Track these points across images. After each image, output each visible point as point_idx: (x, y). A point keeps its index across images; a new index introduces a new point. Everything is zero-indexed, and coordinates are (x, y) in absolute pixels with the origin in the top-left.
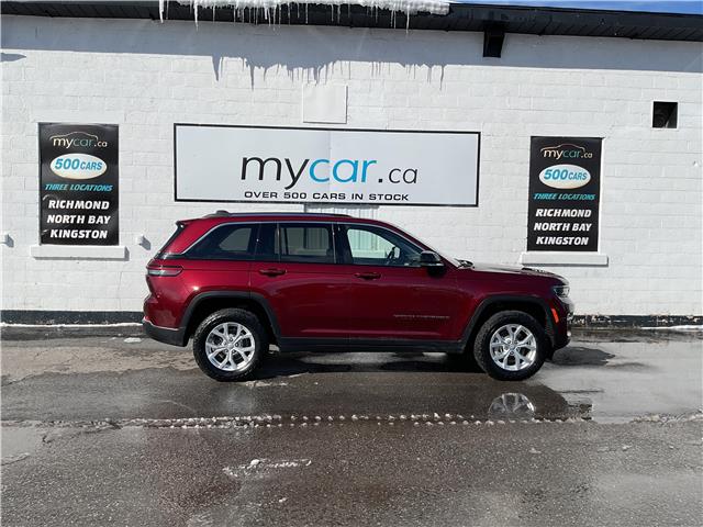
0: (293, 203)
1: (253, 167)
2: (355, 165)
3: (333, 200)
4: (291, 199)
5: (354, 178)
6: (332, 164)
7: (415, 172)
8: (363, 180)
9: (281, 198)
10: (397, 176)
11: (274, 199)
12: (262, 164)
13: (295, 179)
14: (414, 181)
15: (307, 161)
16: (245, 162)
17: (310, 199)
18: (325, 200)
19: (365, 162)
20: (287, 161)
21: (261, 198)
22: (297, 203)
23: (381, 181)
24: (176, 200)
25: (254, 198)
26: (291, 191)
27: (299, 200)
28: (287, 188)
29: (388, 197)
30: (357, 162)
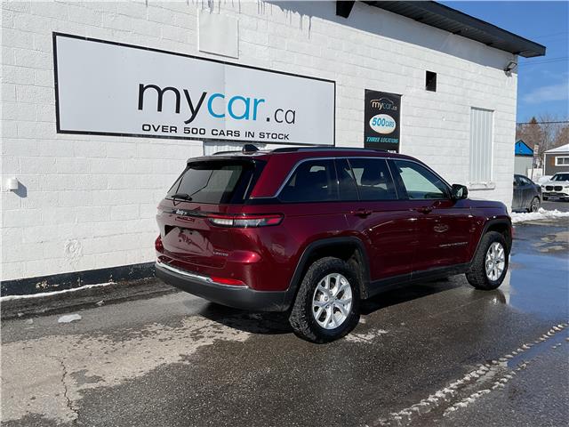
0: (193, 139)
1: (151, 96)
2: (247, 102)
3: (229, 137)
4: (191, 135)
5: (246, 115)
6: (228, 100)
7: (294, 114)
8: (255, 119)
9: (180, 133)
10: (281, 116)
11: (173, 134)
12: (161, 93)
13: (194, 113)
14: (293, 121)
15: (204, 94)
16: (142, 89)
17: (208, 135)
18: (222, 137)
19: (255, 100)
20: (186, 92)
21: (159, 133)
22: (197, 139)
23: (268, 120)
24: (59, 131)
25: (152, 132)
26: (190, 125)
27: (198, 136)
28: (186, 123)
29: (274, 136)
30: (249, 99)
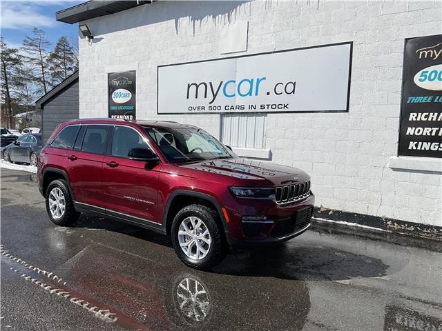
0: (214, 113)
2: (251, 82)
3: (237, 111)
4: (213, 111)
5: (250, 93)
7: (294, 84)
8: (256, 94)
9: (207, 110)
10: (280, 89)
11: (203, 111)
12: (197, 87)
13: (215, 96)
14: (293, 92)
17: (223, 110)
18: (232, 111)
19: (258, 79)
20: (211, 84)
21: (196, 111)
22: (216, 113)
23: (268, 94)
24: (158, 113)
25: (193, 111)
26: (212, 105)
27: (217, 111)
29: (274, 107)
30: (252, 80)
